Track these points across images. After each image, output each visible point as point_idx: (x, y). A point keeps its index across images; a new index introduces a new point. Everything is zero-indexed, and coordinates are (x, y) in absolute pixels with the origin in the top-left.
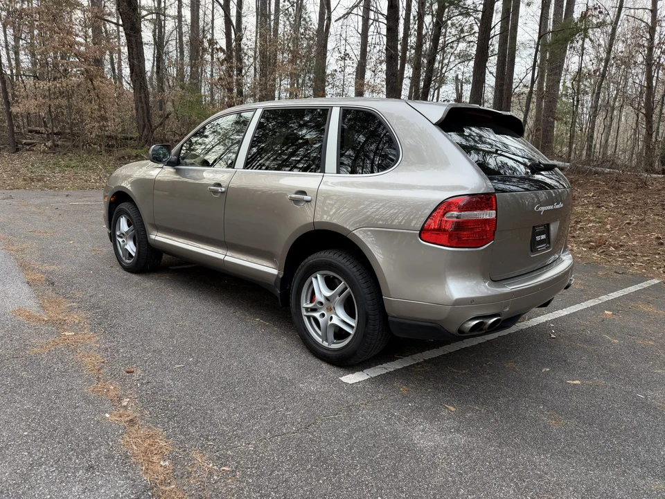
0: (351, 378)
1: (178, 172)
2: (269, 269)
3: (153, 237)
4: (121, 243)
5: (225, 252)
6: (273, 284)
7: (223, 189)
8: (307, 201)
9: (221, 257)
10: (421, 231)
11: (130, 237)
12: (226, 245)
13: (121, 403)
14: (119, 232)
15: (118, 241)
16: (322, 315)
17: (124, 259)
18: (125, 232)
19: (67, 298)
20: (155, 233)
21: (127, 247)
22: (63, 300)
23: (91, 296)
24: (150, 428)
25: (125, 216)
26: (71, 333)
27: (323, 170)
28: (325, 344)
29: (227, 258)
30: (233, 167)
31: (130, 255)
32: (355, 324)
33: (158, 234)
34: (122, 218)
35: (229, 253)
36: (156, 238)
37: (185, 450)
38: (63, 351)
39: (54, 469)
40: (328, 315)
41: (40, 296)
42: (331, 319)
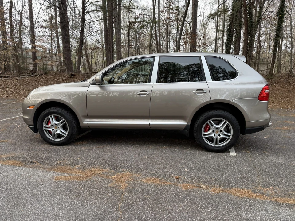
0: (233, 153)
1: (102, 88)
2: (182, 123)
3: (86, 123)
4: (52, 131)
5: (149, 121)
6: (183, 129)
7: (148, 93)
8: (204, 93)
9: (148, 123)
10: (258, 97)
11: (61, 126)
12: (150, 118)
13: (203, 188)
14: (47, 124)
15: (46, 130)
16: (215, 135)
17: (53, 139)
18: (56, 124)
19: (64, 165)
20: (87, 120)
21: (59, 132)
22: (64, 167)
23: (74, 160)
24: (230, 189)
25: (54, 115)
26: (115, 176)
27: (205, 80)
28: (217, 146)
29: (151, 123)
30: (149, 82)
31: (59, 136)
32: (231, 135)
33: (90, 120)
34: (51, 117)
35: (151, 121)
36: (89, 123)
37: (253, 189)
38: (134, 183)
39: (245, 213)
40: (217, 135)
41: (45, 169)
42: (219, 135)
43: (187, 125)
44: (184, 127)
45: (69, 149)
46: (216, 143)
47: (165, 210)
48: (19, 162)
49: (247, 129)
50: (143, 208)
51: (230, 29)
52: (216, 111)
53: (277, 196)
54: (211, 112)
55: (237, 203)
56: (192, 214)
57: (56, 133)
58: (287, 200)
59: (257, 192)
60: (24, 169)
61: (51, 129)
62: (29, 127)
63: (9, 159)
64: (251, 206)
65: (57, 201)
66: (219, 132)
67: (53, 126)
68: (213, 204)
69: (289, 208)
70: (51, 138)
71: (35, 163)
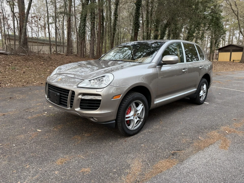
7: (187, 70)
15: (126, 121)
34: (133, 104)
36: (157, 102)
43: (196, 90)
44: (195, 92)
70: (130, 128)
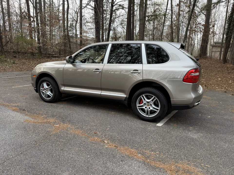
0: (160, 124)
1: (74, 65)
2: (123, 95)
3: (63, 89)
4: (44, 93)
5: (101, 91)
6: (124, 100)
7: (101, 71)
8: (139, 73)
9: (100, 93)
10: (183, 79)
11: (49, 90)
12: (101, 89)
13: (105, 142)
14: (43, 88)
15: (42, 92)
16: (146, 107)
17: (45, 98)
18: (47, 88)
19: (38, 114)
20: (64, 87)
21: (48, 93)
22: (37, 115)
23: (47, 112)
24: (123, 147)
25: (46, 82)
26: (58, 125)
27: (142, 63)
28: (147, 116)
29: (102, 93)
30: (103, 63)
31: (49, 96)
32: (159, 109)
33: (65, 87)
34: (44, 83)
35: (102, 91)
36: (65, 89)
37: (141, 151)
38: (64, 131)
39: (112, 163)
40: (148, 107)
41: (26, 115)
42: (150, 108)
43: (126, 97)
45: (52, 105)
46: (147, 114)
47: (61, 150)
48: (18, 109)
49: (172, 105)
50: (51, 146)
51: (231, 18)
52: (147, 88)
53: (154, 159)
54: (144, 89)
55: (114, 157)
56: (75, 156)
57: (47, 94)
58: (158, 164)
59: (141, 154)
60: (16, 113)
61: (44, 91)
62: (34, 89)
63: (15, 106)
64: (122, 161)
65: (12, 132)
66: (150, 105)
67: (45, 89)
68: (97, 153)
69: (151, 169)
70: (44, 97)
71: (25, 111)
